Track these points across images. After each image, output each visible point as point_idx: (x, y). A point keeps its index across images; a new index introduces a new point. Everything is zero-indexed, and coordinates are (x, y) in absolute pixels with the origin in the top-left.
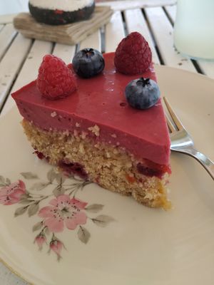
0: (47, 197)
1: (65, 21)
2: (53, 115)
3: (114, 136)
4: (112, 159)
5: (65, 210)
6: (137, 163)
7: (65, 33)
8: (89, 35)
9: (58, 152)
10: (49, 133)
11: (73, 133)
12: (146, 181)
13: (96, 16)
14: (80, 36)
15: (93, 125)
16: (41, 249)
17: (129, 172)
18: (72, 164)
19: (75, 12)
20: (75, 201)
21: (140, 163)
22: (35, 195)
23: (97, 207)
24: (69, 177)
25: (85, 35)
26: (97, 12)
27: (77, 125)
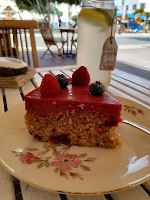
0: (51, 158)
1: (14, 75)
2: (54, 104)
3: (93, 107)
4: (90, 123)
5: (66, 161)
6: (105, 120)
7: (14, 80)
8: (25, 83)
9: (52, 130)
10: (47, 118)
11: (66, 113)
12: (109, 131)
13: (29, 73)
14: (22, 83)
15: (80, 104)
16: (68, 178)
17: (99, 129)
18: (60, 137)
19: (20, 69)
20: (69, 156)
21: (107, 120)
22: (43, 157)
23: (83, 156)
24: (58, 146)
25: (23, 83)
26: (30, 71)
27: (70, 106)
